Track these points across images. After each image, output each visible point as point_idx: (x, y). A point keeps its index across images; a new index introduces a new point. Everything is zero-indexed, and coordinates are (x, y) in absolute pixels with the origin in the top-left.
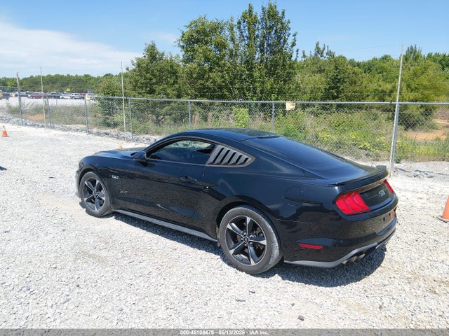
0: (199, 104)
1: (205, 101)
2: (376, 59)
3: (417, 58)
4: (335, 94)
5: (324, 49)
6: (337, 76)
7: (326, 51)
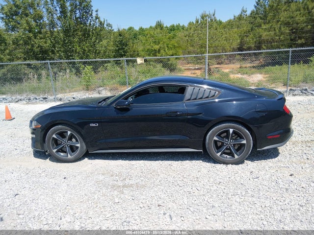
0: (29, 65)
1: (33, 62)
2: (125, 30)
3: (162, 28)
4: (123, 53)
5: (104, 22)
6: (122, 40)
7: (106, 23)
